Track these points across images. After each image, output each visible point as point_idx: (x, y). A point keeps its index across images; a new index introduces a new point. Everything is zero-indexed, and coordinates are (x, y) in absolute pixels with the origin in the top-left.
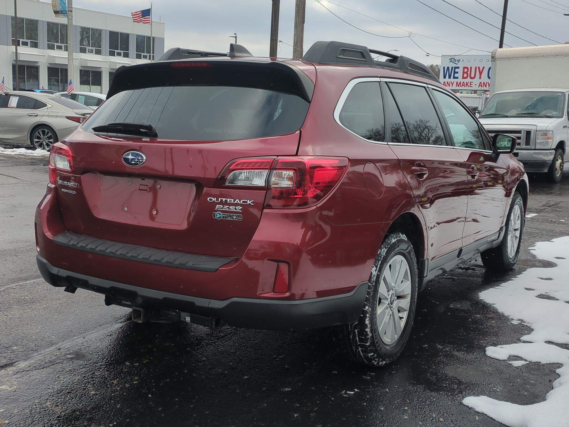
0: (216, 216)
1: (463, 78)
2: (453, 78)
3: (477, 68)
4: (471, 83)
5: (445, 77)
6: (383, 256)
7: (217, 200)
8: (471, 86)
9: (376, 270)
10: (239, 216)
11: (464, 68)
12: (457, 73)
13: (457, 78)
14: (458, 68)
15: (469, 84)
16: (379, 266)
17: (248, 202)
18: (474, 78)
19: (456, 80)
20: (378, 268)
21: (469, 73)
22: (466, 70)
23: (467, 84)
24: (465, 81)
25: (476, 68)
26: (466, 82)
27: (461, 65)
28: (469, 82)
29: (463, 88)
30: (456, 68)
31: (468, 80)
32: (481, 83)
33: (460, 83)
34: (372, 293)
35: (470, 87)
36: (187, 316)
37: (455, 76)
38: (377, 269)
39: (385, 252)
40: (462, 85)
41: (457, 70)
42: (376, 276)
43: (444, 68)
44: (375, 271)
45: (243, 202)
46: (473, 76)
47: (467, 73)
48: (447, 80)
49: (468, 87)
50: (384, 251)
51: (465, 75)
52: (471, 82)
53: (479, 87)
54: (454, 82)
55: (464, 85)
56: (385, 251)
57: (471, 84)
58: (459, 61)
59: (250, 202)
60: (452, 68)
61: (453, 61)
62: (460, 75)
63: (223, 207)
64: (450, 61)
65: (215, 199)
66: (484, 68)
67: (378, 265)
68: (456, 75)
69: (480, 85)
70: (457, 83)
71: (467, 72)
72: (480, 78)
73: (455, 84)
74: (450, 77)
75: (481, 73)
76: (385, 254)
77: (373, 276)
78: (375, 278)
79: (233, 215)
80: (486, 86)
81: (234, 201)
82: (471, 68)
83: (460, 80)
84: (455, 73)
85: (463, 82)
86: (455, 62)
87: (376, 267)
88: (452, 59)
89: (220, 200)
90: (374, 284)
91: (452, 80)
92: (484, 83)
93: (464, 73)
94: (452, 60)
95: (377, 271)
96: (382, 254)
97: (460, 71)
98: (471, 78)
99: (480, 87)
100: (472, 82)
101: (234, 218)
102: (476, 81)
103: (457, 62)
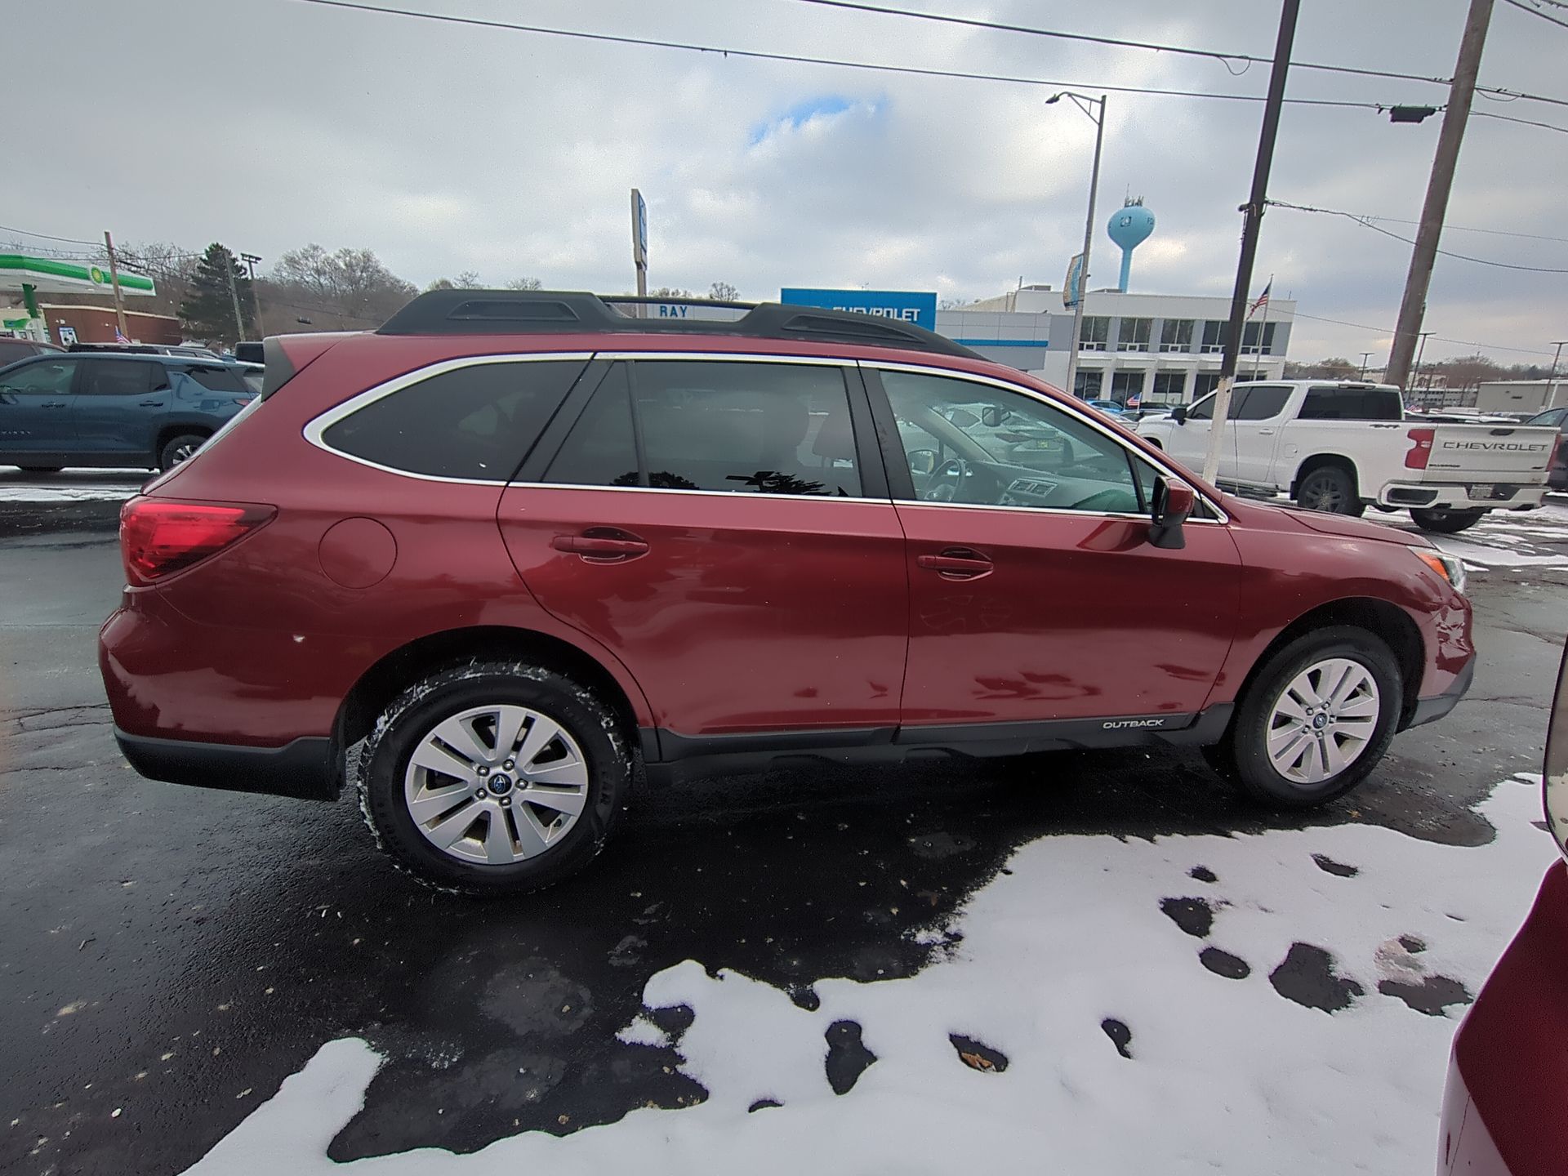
6: (414, 700)
9: (386, 722)
16: (396, 716)
20: (392, 720)
34: (370, 761)
38: (389, 720)
39: (423, 694)
42: (383, 733)
44: (383, 724)
50: (423, 691)
56: (427, 691)
67: (394, 714)
76: (421, 697)
77: (376, 731)
78: (380, 736)
87: (390, 717)
90: (376, 746)
95: (388, 725)
96: (414, 695)
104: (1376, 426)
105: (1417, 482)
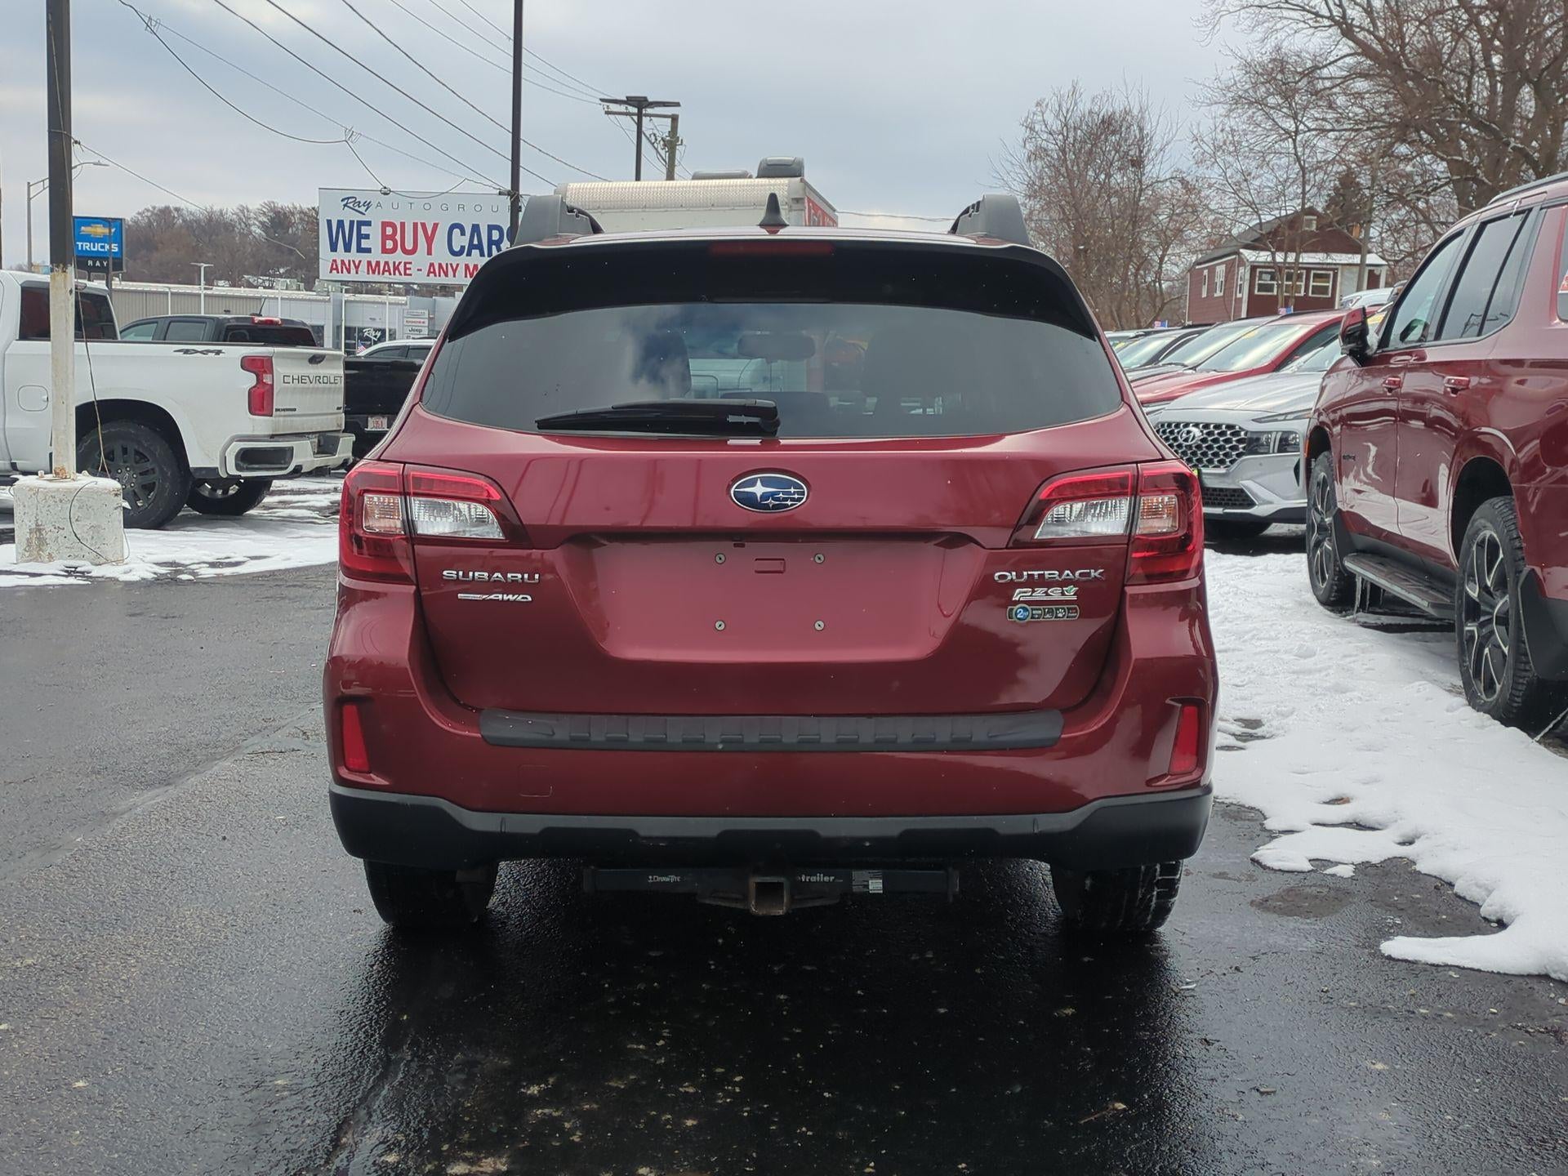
0: (1016, 614)
1: (385, 250)
2: (358, 251)
3: (419, 226)
4: (408, 266)
5: (334, 248)
7: (1019, 576)
8: (408, 272)
10: (1072, 609)
11: (385, 225)
12: (367, 237)
13: (368, 250)
14: (368, 224)
15: (402, 268)
17: (1093, 574)
18: (413, 251)
19: (365, 257)
21: (398, 237)
22: (389, 231)
23: (396, 268)
24: (391, 258)
25: (415, 225)
26: (394, 263)
27: (376, 217)
28: (400, 263)
29: (386, 278)
30: (361, 224)
31: (399, 257)
32: (432, 265)
33: (378, 263)
35: (405, 274)
36: (871, 878)
37: (363, 246)
40: (384, 271)
41: (364, 230)
43: (329, 222)
45: (1080, 574)
46: (409, 246)
47: (392, 237)
48: (341, 255)
49: (400, 274)
51: (389, 244)
52: (405, 263)
53: (428, 275)
54: (360, 261)
55: (389, 271)
57: (406, 269)
58: (368, 205)
59: (1096, 574)
60: (352, 223)
61: (351, 205)
62: (374, 242)
63: (1033, 591)
64: (345, 205)
65: (1014, 573)
66: (436, 226)
68: (365, 244)
69: (431, 270)
70: (369, 263)
71: (392, 235)
72: (429, 253)
73: (363, 267)
74: (347, 249)
75: (430, 240)
79: (1057, 609)
80: (446, 275)
81: (1060, 576)
82: (403, 225)
83: (376, 256)
84: (361, 237)
85: (386, 263)
86: (357, 208)
88: (348, 198)
89: (1025, 577)
91: (354, 255)
92: (440, 265)
93: (385, 237)
94: (349, 202)
97: (374, 232)
98: (405, 251)
99: (432, 275)
100: (410, 263)
101: (1060, 615)
102: (420, 260)
103: (362, 209)
104: (186, 352)
105: (265, 436)
